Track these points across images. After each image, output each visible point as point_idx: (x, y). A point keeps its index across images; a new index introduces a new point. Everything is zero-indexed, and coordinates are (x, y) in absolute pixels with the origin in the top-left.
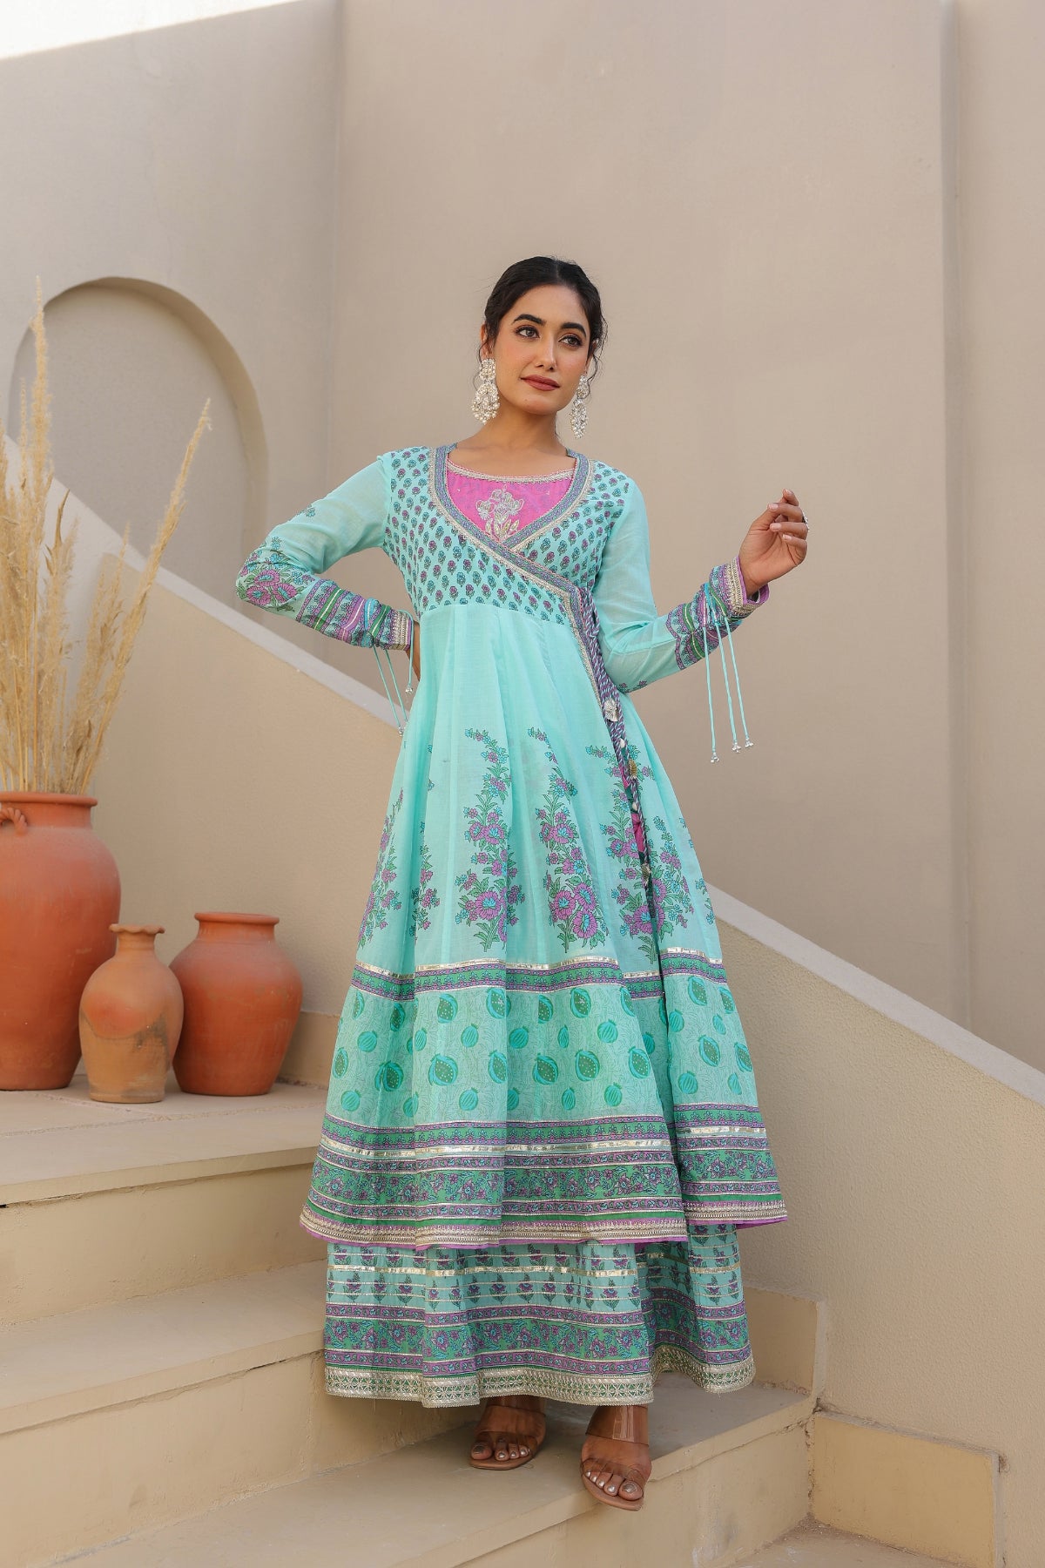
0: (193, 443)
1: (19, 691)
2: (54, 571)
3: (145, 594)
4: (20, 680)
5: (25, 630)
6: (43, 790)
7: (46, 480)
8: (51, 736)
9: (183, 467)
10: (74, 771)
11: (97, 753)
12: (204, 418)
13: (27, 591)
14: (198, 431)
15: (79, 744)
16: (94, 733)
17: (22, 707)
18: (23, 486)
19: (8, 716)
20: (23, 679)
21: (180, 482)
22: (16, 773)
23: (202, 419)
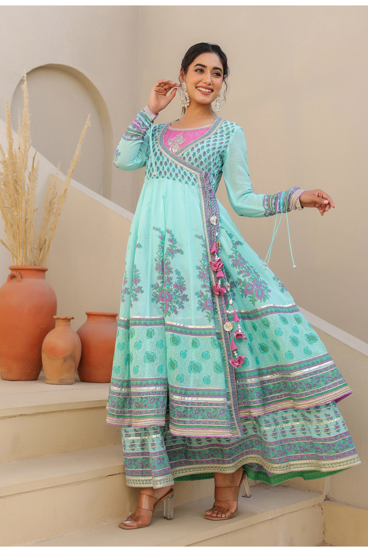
0: (84, 131)
1: (18, 227)
2: (32, 181)
3: (66, 189)
4: (18, 222)
5: (20, 204)
6: (28, 265)
7: (28, 147)
8: (30, 244)
9: (80, 140)
10: (39, 257)
11: (48, 250)
12: (88, 122)
13: (21, 188)
14: (86, 127)
15: (41, 247)
16: (47, 243)
17: (19, 233)
18: (19, 149)
19: (14, 236)
20: (20, 222)
21: (79, 146)
22: (17, 258)
23: (87, 122)
